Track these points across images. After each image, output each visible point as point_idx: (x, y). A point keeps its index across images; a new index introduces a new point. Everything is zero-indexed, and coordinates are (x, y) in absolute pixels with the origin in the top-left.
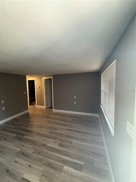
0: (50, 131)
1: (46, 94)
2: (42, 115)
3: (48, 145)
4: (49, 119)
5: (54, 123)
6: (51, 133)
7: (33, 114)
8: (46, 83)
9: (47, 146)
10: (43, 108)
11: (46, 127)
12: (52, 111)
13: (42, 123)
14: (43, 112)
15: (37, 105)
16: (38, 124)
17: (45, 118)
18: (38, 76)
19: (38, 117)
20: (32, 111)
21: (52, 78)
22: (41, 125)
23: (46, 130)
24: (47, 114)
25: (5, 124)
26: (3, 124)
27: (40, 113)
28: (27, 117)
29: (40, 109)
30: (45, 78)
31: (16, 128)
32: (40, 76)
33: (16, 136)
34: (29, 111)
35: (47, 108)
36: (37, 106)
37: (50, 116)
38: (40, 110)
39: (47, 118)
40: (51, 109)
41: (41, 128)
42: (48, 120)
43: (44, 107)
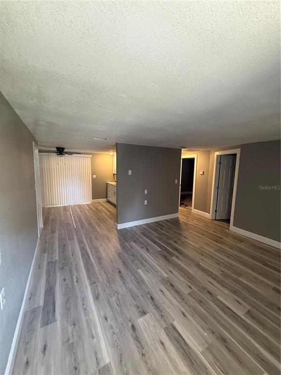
0: (223, 271)
1: (218, 188)
2: (205, 231)
3: (219, 297)
4: (221, 244)
5: (232, 256)
6: (224, 274)
7: (186, 224)
8: (220, 163)
9: (217, 299)
10: (206, 216)
11: (213, 257)
12: (229, 229)
13: (204, 247)
14: (205, 225)
15: (194, 208)
16: (197, 247)
17: (211, 239)
18: (203, 150)
19: (196, 232)
20: (185, 218)
21: (238, 151)
22: (202, 250)
23: (214, 265)
24: (215, 232)
25: (146, 226)
26: (143, 225)
27: (199, 226)
28: (176, 226)
29: (199, 217)
30: (217, 153)
31: (160, 239)
32: (206, 150)
33: (160, 251)
34: (180, 216)
35: (216, 220)
36: (195, 211)
37: (222, 238)
38: (201, 219)
39: (217, 242)
40: (224, 223)
41: (202, 255)
42: (218, 246)
43: (209, 216)
